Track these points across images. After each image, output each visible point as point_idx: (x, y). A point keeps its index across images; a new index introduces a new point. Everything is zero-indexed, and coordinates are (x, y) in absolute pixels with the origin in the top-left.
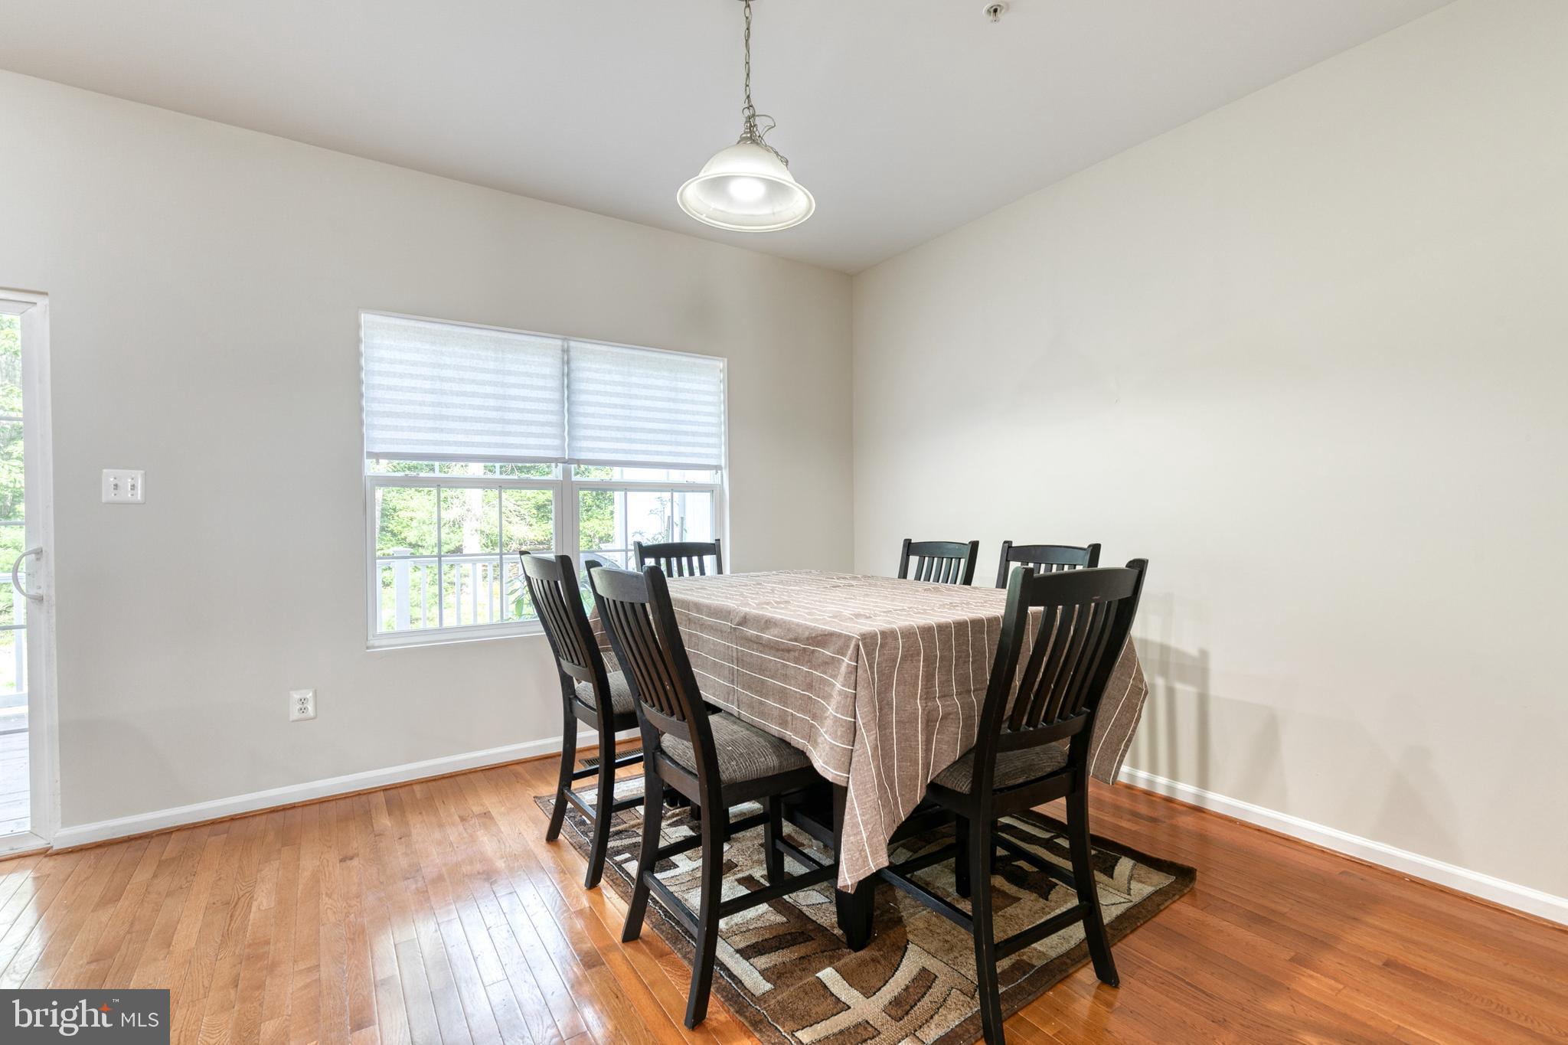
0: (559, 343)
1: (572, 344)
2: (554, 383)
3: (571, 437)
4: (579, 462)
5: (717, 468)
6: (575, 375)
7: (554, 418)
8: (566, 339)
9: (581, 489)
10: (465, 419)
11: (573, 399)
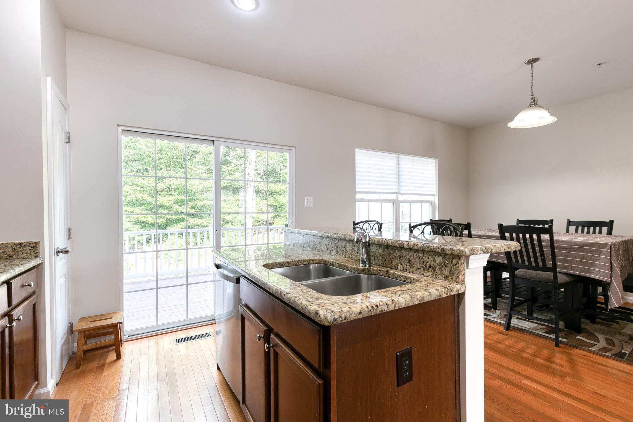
0: (396, 155)
1: (400, 156)
2: (395, 168)
3: (400, 186)
4: (401, 194)
5: (434, 195)
6: (401, 166)
7: (395, 180)
8: (398, 154)
9: (401, 202)
10: (375, 181)
11: (399, 173)
